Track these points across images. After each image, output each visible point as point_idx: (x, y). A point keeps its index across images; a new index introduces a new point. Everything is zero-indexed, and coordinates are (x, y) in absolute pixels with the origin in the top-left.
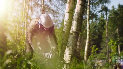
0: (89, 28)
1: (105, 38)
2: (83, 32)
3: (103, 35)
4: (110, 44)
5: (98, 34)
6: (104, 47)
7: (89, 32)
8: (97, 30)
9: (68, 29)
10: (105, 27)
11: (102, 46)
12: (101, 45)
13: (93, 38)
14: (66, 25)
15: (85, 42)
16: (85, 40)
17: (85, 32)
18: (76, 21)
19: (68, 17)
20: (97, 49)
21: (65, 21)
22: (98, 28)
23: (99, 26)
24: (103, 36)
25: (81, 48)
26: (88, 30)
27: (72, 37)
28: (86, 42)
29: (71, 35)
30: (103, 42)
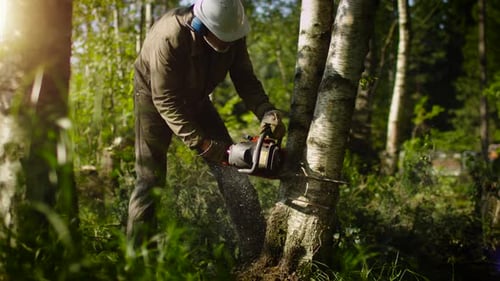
0: (407, 26)
1: (474, 57)
2: (384, 41)
3: (467, 46)
4: (493, 93)
5: (446, 41)
6: (468, 96)
7: (405, 40)
8: (442, 27)
9: (316, 65)
10: (474, 13)
11: (460, 93)
12: (459, 89)
13: (425, 59)
14: (305, 47)
15: (391, 79)
16: (391, 73)
17: (392, 39)
18: (344, 37)
19: (316, 16)
20: (436, 110)
21: (303, 32)
22: (444, 17)
23: (450, 10)
24: (466, 51)
25: (375, 107)
26: (402, 34)
27: (330, 101)
28: (394, 82)
29: (327, 93)
30: (464, 74)
